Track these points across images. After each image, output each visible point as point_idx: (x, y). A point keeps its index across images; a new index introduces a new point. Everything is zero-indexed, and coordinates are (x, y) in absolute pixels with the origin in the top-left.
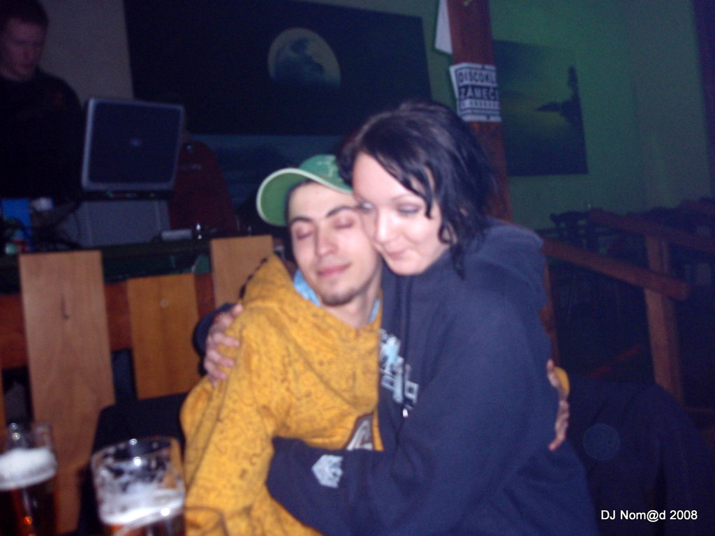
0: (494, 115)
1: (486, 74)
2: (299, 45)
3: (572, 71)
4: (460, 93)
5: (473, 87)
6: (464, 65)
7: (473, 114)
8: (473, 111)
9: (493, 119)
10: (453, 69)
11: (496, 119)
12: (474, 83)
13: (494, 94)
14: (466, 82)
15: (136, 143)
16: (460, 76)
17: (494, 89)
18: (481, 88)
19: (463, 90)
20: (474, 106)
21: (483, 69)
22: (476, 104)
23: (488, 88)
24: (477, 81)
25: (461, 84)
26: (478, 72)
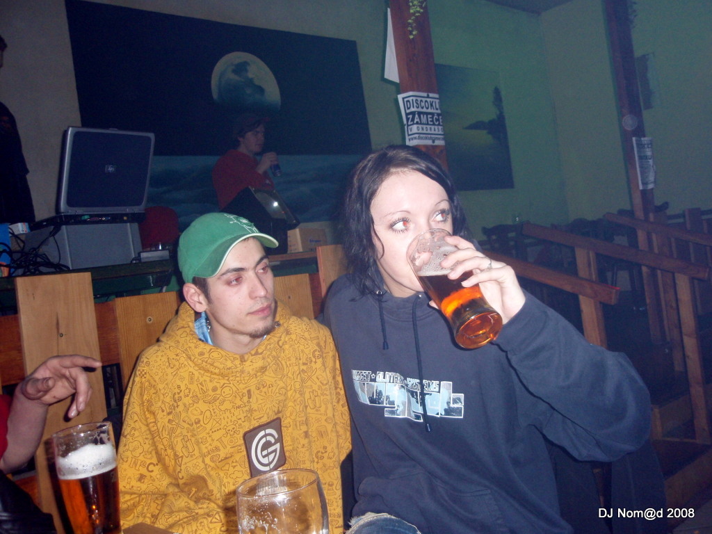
0: (439, 139)
1: (430, 101)
2: (241, 68)
3: (497, 92)
4: (408, 119)
5: (420, 113)
6: (411, 93)
7: (419, 138)
8: (420, 135)
9: (437, 143)
10: (400, 97)
11: (440, 143)
12: (420, 110)
13: (438, 120)
14: (412, 109)
15: (111, 169)
16: (406, 103)
17: (438, 115)
18: (427, 114)
19: (411, 116)
20: (420, 131)
21: (428, 97)
22: (423, 129)
23: (433, 114)
24: (423, 108)
25: (408, 111)
26: (424, 100)
